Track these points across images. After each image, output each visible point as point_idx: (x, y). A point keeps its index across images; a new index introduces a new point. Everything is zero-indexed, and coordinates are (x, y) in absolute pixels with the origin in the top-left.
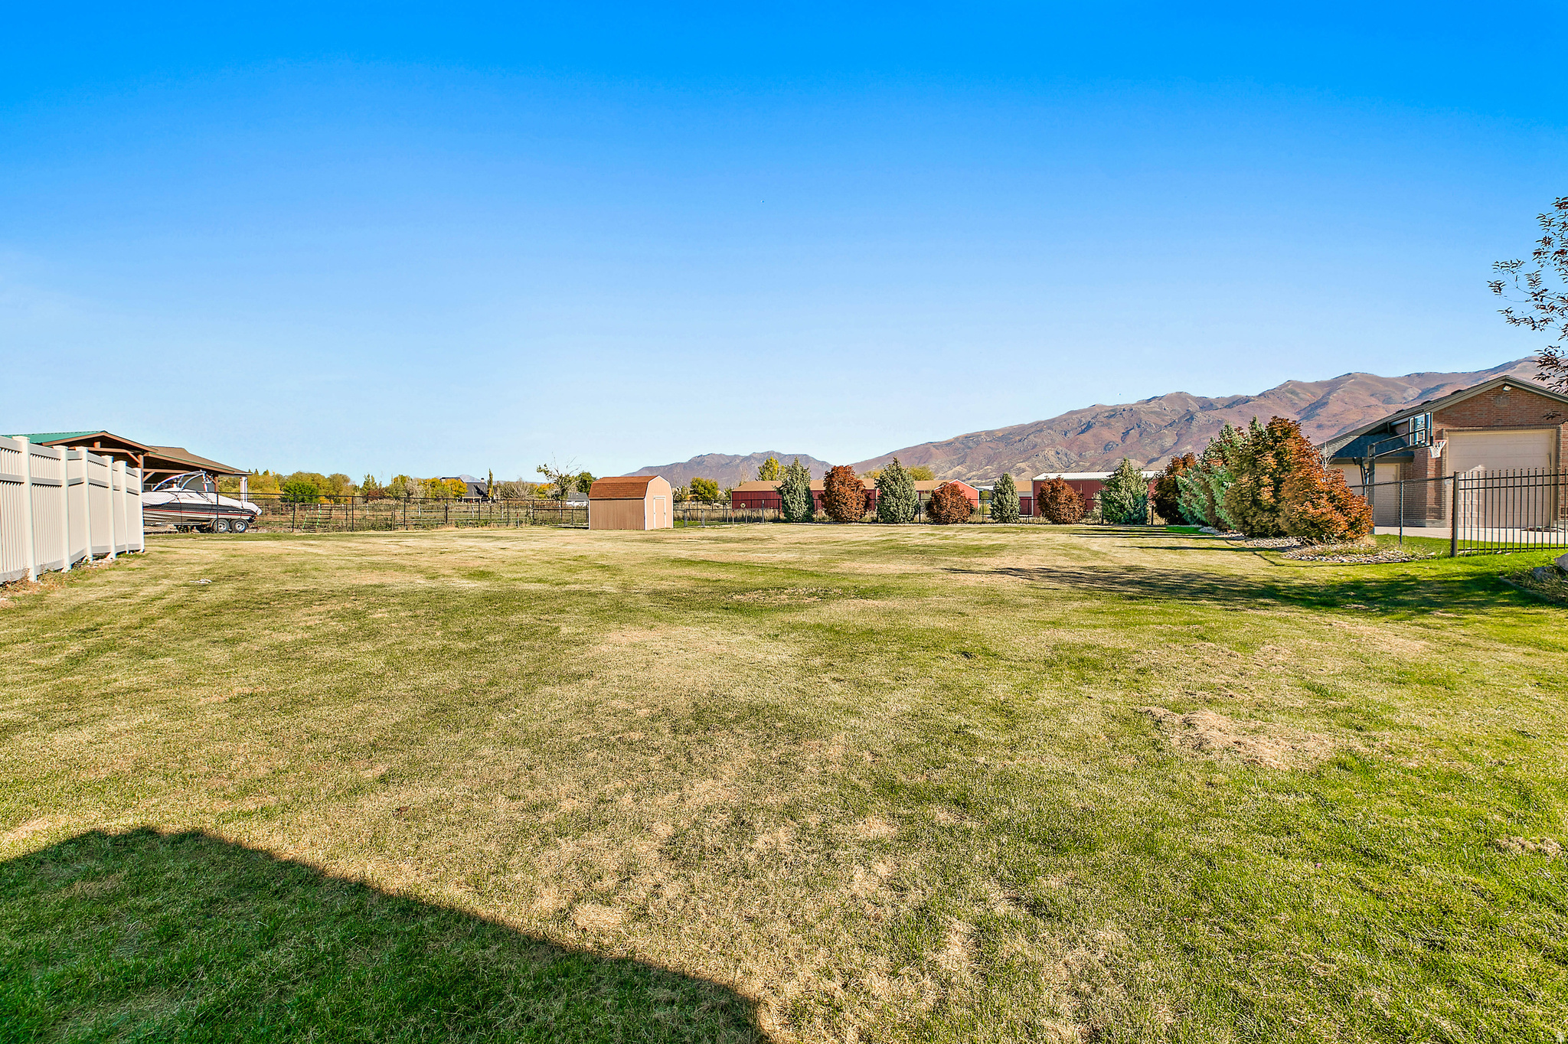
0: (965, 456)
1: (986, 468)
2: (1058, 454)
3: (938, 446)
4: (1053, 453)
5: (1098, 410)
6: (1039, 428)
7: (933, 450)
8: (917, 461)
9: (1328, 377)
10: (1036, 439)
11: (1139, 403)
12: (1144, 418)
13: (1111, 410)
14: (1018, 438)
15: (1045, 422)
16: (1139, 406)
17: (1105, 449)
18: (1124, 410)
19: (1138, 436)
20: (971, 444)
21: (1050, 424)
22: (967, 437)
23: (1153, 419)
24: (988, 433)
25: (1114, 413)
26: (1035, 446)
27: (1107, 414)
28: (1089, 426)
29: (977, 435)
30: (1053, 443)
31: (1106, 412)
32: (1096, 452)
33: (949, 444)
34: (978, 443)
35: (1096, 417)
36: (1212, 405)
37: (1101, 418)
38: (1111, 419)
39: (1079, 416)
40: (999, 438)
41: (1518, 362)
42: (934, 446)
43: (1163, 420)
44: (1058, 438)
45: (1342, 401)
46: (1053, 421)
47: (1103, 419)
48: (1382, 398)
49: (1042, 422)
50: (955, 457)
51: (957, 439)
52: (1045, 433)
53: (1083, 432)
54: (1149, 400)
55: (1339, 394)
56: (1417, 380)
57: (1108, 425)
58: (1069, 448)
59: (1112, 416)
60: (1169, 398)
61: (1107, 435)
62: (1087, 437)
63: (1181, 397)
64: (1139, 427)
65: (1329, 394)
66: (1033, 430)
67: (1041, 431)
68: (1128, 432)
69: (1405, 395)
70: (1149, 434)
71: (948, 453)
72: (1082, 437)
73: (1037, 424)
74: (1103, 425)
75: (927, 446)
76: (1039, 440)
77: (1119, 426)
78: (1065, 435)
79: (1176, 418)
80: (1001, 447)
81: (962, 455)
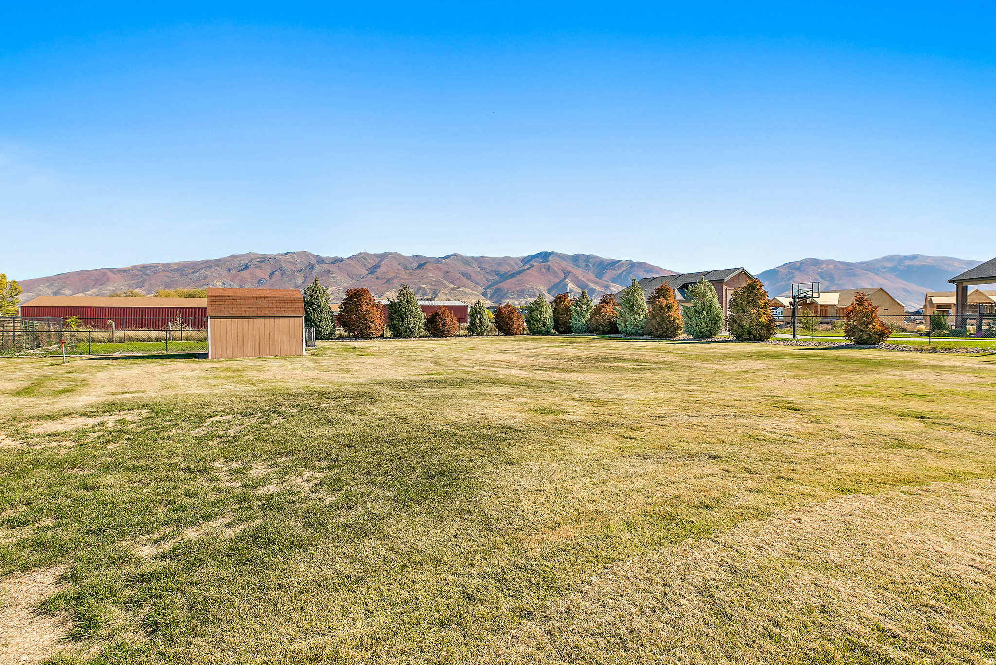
0: (144, 282)
2: (225, 284)
3: (115, 271)
4: (220, 284)
5: (253, 257)
6: (208, 265)
7: (109, 274)
8: (93, 283)
9: (380, 252)
10: (207, 273)
11: (280, 255)
12: (284, 265)
13: (262, 258)
14: (191, 271)
15: (213, 261)
16: (280, 257)
17: (258, 283)
18: (270, 258)
19: (280, 276)
20: (148, 272)
21: (217, 262)
22: (144, 266)
23: (289, 266)
24: (164, 265)
25: (264, 259)
26: (206, 278)
27: (259, 260)
28: (247, 267)
29: (155, 266)
30: (220, 276)
31: (258, 258)
32: (252, 284)
33: (126, 271)
34: (155, 272)
35: (251, 261)
36: (323, 261)
37: (254, 262)
38: (262, 264)
39: (239, 259)
40: (175, 269)
41: (452, 255)
42: (111, 272)
43: (295, 267)
44: (224, 273)
45: (387, 265)
46: (219, 260)
47: (257, 263)
48: (403, 266)
49: (211, 261)
50: (133, 282)
51: (134, 267)
52: (213, 269)
53: (242, 270)
54: (286, 254)
55: (385, 262)
56: (417, 259)
57: (260, 267)
58: (233, 280)
59: (262, 261)
60: (299, 254)
61: (259, 274)
62: (245, 274)
63: (306, 254)
64: (280, 270)
65: (381, 261)
66: (204, 266)
67: (210, 267)
68: (273, 273)
69: (412, 266)
70: (287, 275)
71: (126, 278)
72: (242, 273)
73: (207, 261)
74: (257, 267)
75: (104, 271)
76: (209, 274)
77: (268, 269)
78: (229, 271)
79: (303, 266)
80: (177, 276)
81: (140, 280)
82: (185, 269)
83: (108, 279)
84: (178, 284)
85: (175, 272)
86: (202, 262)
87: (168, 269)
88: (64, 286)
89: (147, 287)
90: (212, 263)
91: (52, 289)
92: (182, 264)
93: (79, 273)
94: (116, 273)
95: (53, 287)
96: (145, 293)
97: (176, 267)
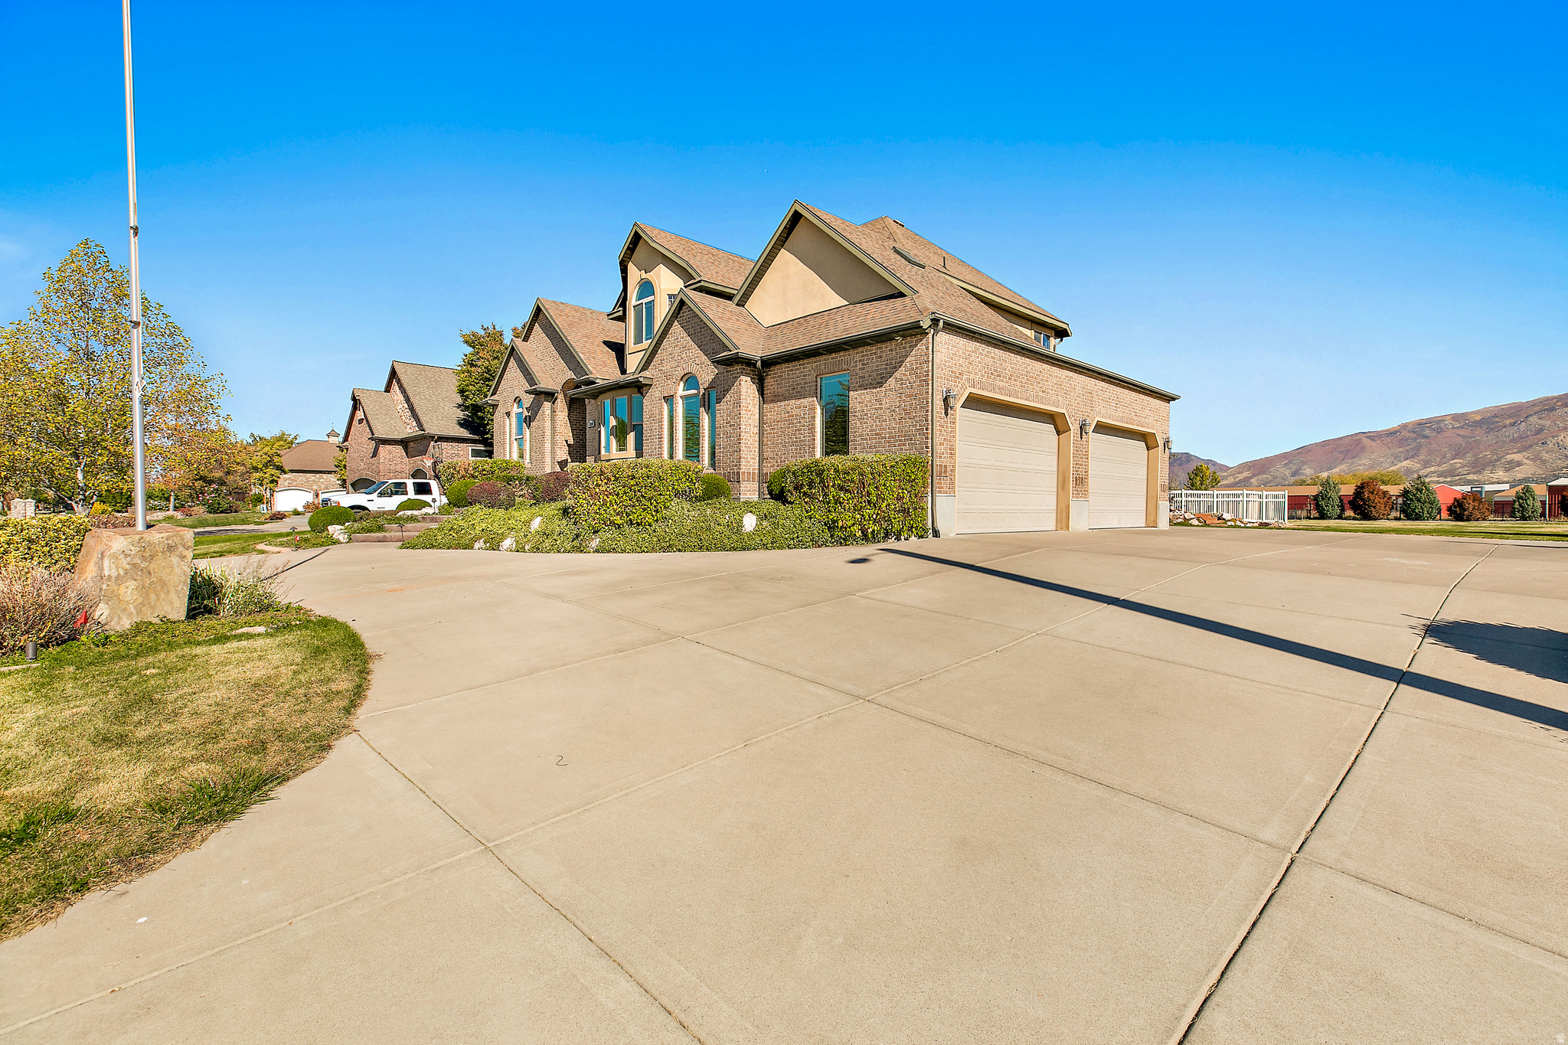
0: (1419, 447)
1: (1451, 462)
3: (1373, 436)
6: (1547, 406)
8: (1342, 456)
10: (1542, 422)
14: (1507, 422)
20: (1427, 432)
22: (1421, 424)
24: (1456, 417)
26: (1539, 431)
29: (1439, 420)
33: (1391, 433)
34: (1439, 431)
40: (1476, 422)
42: (1368, 437)
49: (1554, 398)
50: (1401, 450)
51: (1404, 426)
66: (1536, 409)
67: (1553, 409)
71: (1390, 445)
73: (1548, 399)
75: (1358, 437)
76: (1549, 422)
80: (1479, 434)
81: (1412, 446)
82: (1497, 420)
83: (1363, 448)
84: (1481, 447)
85: (1476, 427)
86: (1534, 404)
87: (1463, 423)
88: (1304, 463)
89: (1422, 457)
90: (1558, 402)
91: (1290, 468)
92: (1492, 411)
93: (1324, 444)
94: (1376, 438)
95: (1291, 465)
96: (1419, 465)
97: (1478, 418)
